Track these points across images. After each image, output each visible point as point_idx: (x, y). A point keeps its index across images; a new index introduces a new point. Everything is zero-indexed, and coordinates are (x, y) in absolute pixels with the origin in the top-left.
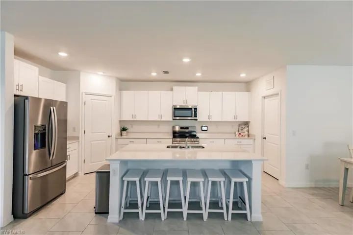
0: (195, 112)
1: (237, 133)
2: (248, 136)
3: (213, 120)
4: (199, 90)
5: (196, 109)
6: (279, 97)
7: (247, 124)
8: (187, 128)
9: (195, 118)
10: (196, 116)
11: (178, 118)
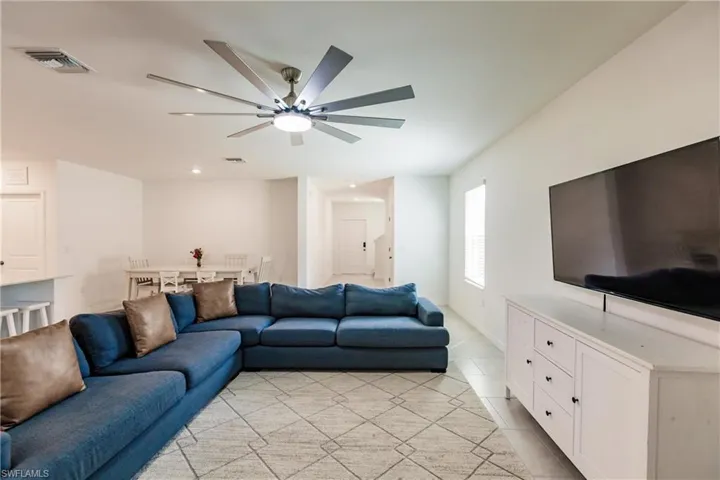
6: (40, 200)
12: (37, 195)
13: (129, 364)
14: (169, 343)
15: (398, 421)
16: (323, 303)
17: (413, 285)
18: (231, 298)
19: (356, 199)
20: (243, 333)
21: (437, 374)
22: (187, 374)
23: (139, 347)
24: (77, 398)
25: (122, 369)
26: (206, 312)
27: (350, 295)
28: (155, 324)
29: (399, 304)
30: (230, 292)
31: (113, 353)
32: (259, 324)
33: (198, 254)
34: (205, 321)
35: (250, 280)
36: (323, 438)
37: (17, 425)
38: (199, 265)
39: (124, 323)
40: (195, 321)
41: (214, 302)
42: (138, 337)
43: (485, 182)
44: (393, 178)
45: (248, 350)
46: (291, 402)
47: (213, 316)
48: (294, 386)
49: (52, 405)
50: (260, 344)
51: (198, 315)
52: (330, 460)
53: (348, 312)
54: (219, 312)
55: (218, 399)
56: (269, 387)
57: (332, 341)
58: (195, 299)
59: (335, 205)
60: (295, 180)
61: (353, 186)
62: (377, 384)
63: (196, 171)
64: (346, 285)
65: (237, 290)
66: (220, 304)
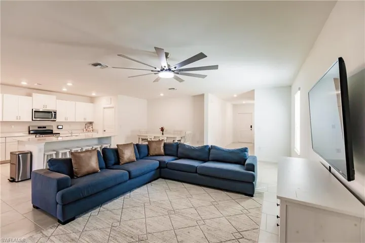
0: (55, 115)
1: (85, 130)
2: (93, 131)
3: (68, 121)
4: (57, 99)
5: (55, 112)
6: (113, 109)
7: (91, 123)
8: (45, 127)
9: (54, 119)
10: (55, 117)
11: (38, 119)
12: (113, 107)
13: (116, 166)
14: (132, 162)
15: (208, 211)
16: (198, 153)
17: (246, 148)
18: (162, 148)
19: (244, 102)
20: (160, 162)
21: (247, 197)
22: (129, 172)
23: (121, 161)
24: (96, 174)
25: (114, 168)
26: (152, 152)
27: (212, 151)
28: (128, 154)
29: (236, 158)
30: (162, 145)
31: (113, 162)
32: (167, 159)
33: (162, 130)
34: (151, 156)
35: (170, 141)
36: (171, 208)
37: (78, 177)
38: (163, 134)
39: (117, 152)
40: (148, 156)
41: (155, 149)
42: (121, 158)
43: (299, 89)
44: (254, 90)
45: (162, 169)
46: (169, 193)
47: (154, 154)
48: (175, 187)
49: (89, 174)
50: (167, 167)
51: (148, 154)
52: (167, 217)
53: (210, 159)
54: (156, 153)
55: (145, 186)
56: (165, 185)
57: (195, 171)
58: (148, 147)
59: (235, 106)
60: (203, 95)
61: (235, 96)
62: (211, 194)
63: (162, 95)
64: (211, 146)
65: (165, 145)
66: (157, 150)
